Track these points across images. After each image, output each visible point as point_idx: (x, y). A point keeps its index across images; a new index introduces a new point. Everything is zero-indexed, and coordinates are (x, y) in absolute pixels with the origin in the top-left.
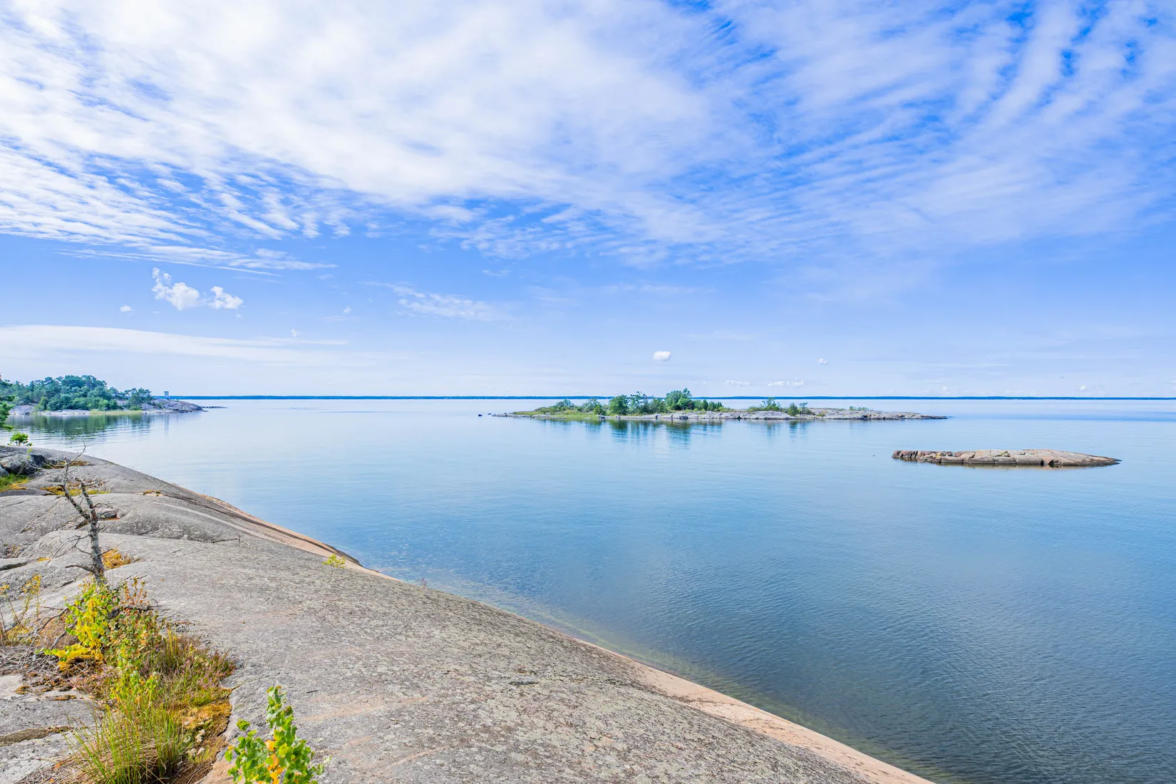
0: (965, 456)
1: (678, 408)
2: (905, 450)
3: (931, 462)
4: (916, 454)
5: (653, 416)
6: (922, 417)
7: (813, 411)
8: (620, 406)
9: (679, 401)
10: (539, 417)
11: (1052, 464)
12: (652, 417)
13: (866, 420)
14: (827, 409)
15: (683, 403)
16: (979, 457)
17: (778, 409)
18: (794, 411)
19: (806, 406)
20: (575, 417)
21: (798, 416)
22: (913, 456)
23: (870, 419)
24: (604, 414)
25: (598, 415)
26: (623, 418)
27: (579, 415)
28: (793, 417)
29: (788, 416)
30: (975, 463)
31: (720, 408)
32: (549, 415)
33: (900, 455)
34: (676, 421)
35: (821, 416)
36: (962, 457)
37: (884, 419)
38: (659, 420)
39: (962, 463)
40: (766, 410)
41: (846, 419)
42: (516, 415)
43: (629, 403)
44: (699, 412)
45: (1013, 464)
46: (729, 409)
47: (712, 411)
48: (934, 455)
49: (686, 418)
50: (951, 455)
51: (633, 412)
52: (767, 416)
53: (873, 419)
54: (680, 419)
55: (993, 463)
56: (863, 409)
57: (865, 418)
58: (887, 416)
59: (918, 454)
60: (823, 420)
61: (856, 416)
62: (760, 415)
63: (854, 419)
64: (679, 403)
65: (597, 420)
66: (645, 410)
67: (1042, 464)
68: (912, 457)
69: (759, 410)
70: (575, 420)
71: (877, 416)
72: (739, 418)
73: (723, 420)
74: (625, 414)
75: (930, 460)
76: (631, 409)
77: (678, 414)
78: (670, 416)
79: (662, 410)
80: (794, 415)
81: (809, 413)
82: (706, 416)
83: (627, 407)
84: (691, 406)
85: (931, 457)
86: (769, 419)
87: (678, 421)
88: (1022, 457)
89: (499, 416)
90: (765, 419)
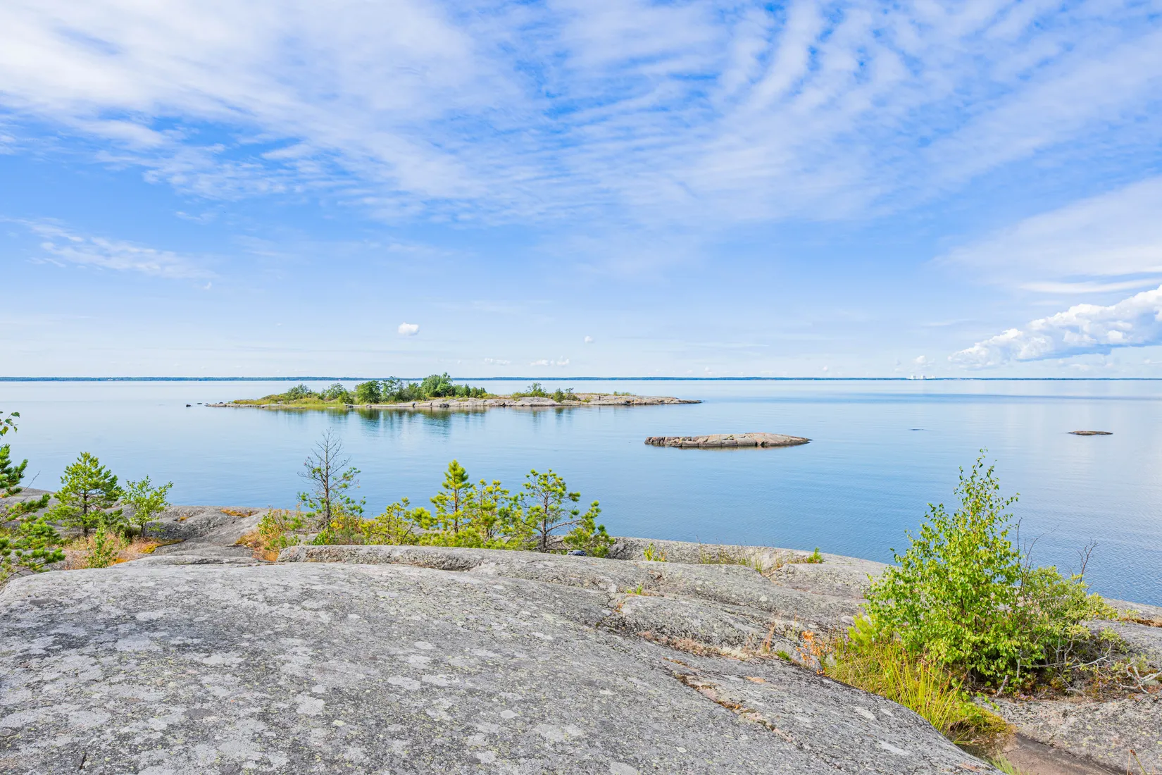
0: (701, 441)
1: (437, 395)
2: (655, 436)
3: (674, 447)
4: (663, 439)
5: (411, 403)
6: (680, 401)
7: (578, 396)
8: (371, 393)
9: (439, 386)
10: (270, 407)
11: (763, 445)
12: (408, 405)
13: (629, 406)
14: (592, 394)
15: (441, 389)
16: (711, 441)
17: (544, 395)
18: (560, 396)
19: (571, 392)
20: (317, 406)
21: (564, 403)
22: (662, 441)
23: (633, 404)
24: (352, 402)
25: (344, 404)
26: (375, 406)
27: (320, 405)
28: (559, 404)
29: (555, 403)
30: (708, 446)
31: (483, 394)
32: (282, 405)
33: (651, 441)
34: (435, 409)
35: (585, 402)
36: (698, 441)
37: (645, 404)
38: (416, 408)
39: (698, 446)
40: (531, 396)
41: (610, 405)
42: (238, 404)
43: (382, 390)
44: (461, 399)
45: (735, 446)
46: (493, 395)
47: (475, 397)
48: (677, 440)
49: (447, 406)
50: (690, 440)
51: (386, 400)
52: (533, 403)
53: (636, 404)
54: (441, 406)
55: (721, 446)
56: (627, 394)
57: (628, 404)
58: (648, 401)
59: (666, 439)
60: (588, 406)
61: (620, 401)
62: (526, 401)
63: (618, 404)
64: (438, 389)
65: (344, 409)
66: (401, 397)
67: (756, 445)
68: (660, 442)
69: (524, 396)
70: (314, 409)
71: (639, 401)
72: (504, 405)
73: (487, 408)
74: (376, 402)
75: (673, 445)
76: (383, 396)
77: (438, 402)
78: (428, 403)
79: (419, 398)
80: (560, 401)
81: (575, 399)
82: (469, 403)
83: (378, 394)
84: (452, 392)
85: (675, 442)
86: (536, 406)
87: (438, 409)
88: (743, 440)
89: (214, 406)
90: (531, 406)
